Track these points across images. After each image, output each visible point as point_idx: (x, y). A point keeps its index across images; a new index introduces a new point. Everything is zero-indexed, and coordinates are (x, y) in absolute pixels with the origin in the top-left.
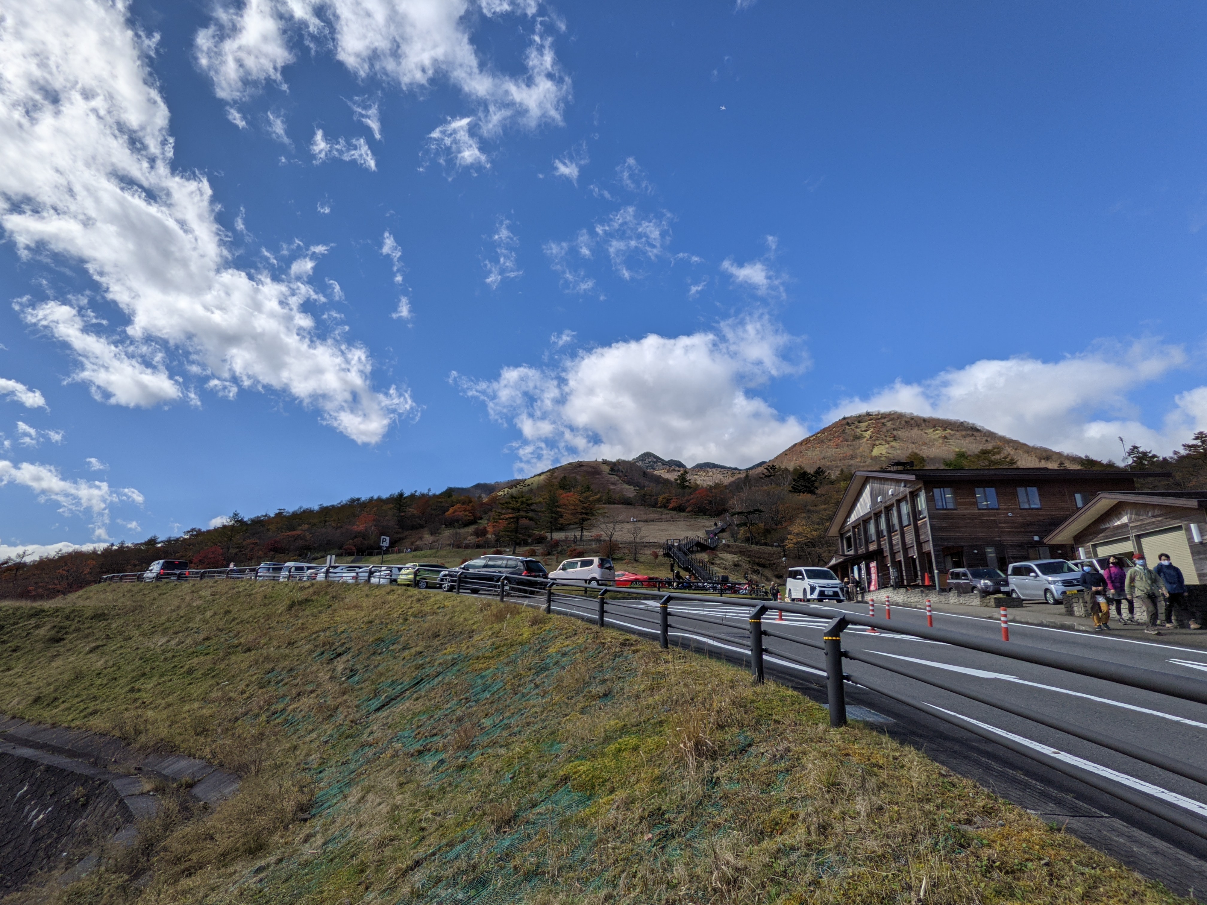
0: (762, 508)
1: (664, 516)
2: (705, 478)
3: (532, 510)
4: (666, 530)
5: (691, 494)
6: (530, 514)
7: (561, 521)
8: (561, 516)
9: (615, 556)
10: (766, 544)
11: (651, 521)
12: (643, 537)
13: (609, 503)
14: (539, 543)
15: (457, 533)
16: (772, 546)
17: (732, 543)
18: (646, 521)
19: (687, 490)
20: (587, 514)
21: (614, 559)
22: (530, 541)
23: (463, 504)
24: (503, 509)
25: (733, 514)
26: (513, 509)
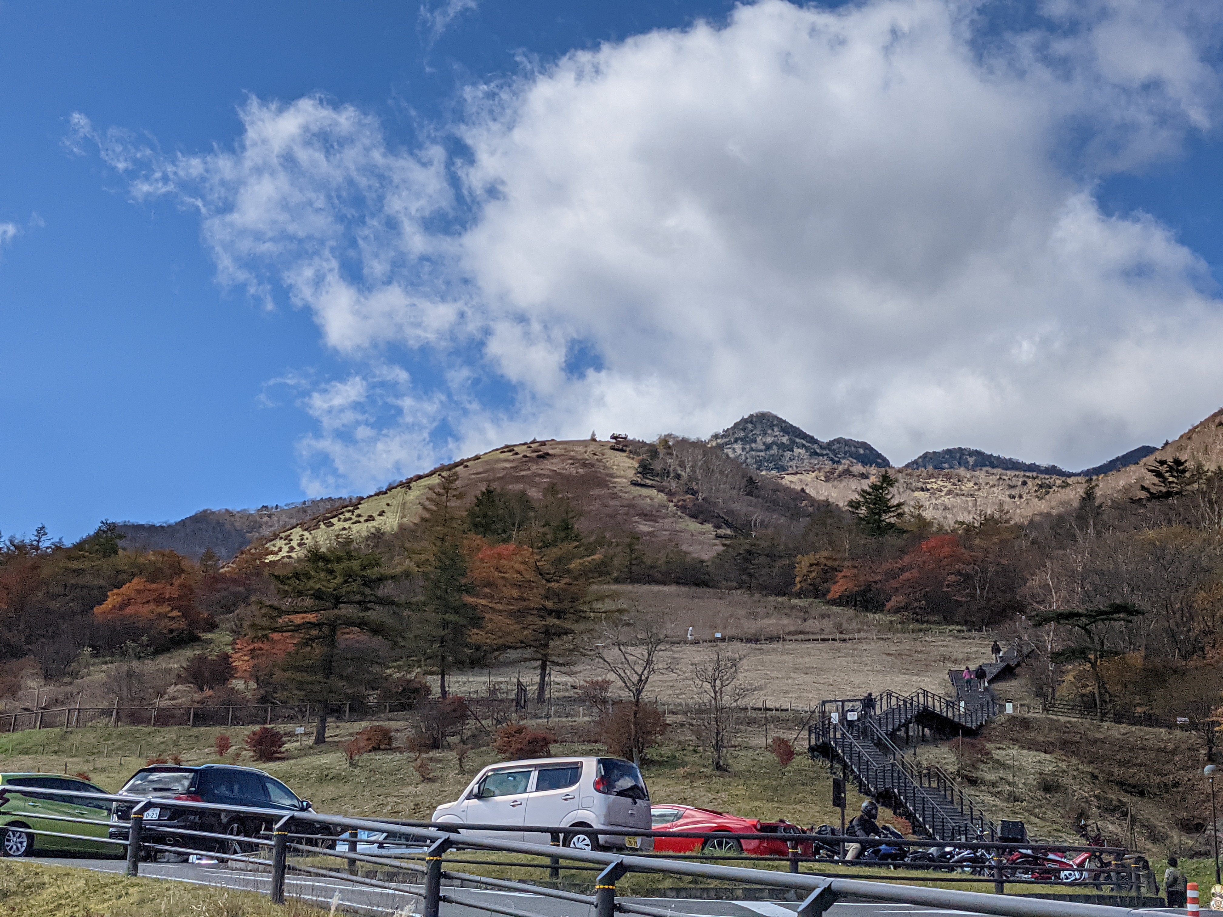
0: (1137, 600)
1: (813, 625)
2: (948, 500)
3: (383, 602)
4: (820, 670)
5: (903, 551)
6: (376, 614)
7: (476, 636)
8: (476, 621)
9: (651, 753)
10: (1150, 720)
11: (771, 639)
12: (743, 692)
13: (634, 579)
14: (403, 707)
15: (130, 674)
16: (1171, 726)
17: (1036, 714)
18: (755, 639)
19: (890, 539)
20: (559, 614)
21: (646, 763)
22: (372, 699)
23: (153, 577)
24: (286, 594)
25: (1041, 621)
26: (318, 596)
